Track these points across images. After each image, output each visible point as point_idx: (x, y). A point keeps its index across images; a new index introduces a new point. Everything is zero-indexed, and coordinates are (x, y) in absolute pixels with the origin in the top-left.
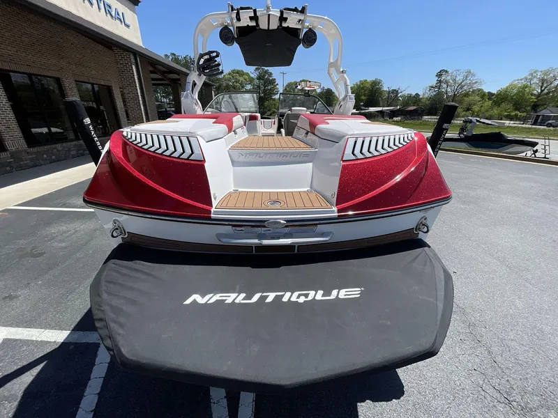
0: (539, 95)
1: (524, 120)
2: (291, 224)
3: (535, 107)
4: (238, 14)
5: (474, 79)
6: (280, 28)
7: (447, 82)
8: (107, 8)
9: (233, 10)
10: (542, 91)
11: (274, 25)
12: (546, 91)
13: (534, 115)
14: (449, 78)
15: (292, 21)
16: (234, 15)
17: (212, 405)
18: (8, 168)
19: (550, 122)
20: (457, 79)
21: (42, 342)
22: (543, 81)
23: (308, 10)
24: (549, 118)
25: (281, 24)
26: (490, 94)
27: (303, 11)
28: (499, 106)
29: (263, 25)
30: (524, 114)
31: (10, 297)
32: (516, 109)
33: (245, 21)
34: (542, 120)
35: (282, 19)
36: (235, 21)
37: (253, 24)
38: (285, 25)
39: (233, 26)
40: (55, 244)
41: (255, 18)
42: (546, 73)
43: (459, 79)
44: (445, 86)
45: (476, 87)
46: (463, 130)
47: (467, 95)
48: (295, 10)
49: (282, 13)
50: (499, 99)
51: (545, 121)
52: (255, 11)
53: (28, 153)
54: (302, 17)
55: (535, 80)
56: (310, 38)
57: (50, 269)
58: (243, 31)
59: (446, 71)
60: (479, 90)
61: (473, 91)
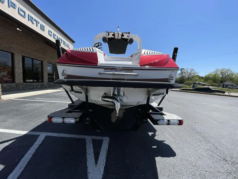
0: (222, 78)
1: (219, 86)
2: (124, 68)
3: (222, 82)
4: (109, 33)
5: (195, 72)
6: (122, 39)
7: (185, 72)
8: (64, 43)
9: (107, 32)
10: (223, 76)
11: (120, 37)
12: (224, 76)
13: (222, 84)
14: (185, 71)
15: (125, 36)
16: (107, 34)
17: (87, 155)
18: (13, 89)
19: (229, 87)
20: (188, 72)
21: (15, 134)
22: (222, 73)
23: (130, 33)
24: (228, 85)
25: (122, 37)
26: (202, 78)
27: (129, 33)
28: (207, 81)
29: (116, 37)
30: (218, 84)
31: (5, 121)
32: (214, 83)
33: (111, 36)
34: (226, 86)
35: (122, 35)
36: (107, 36)
37: (113, 37)
38: (123, 37)
39: (107, 37)
40: (27, 108)
41: (114, 35)
42: (222, 70)
43: (189, 71)
44: (184, 74)
45: (196, 74)
46: (193, 87)
47: (193, 77)
48: (127, 33)
49: (122, 33)
50: (206, 79)
51: (227, 86)
52: (114, 33)
53: (22, 85)
54: (128, 35)
55: (219, 73)
56: (131, 41)
57: (23, 114)
58: (110, 39)
59: (184, 69)
60: (198, 76)
61: (196, 76)
